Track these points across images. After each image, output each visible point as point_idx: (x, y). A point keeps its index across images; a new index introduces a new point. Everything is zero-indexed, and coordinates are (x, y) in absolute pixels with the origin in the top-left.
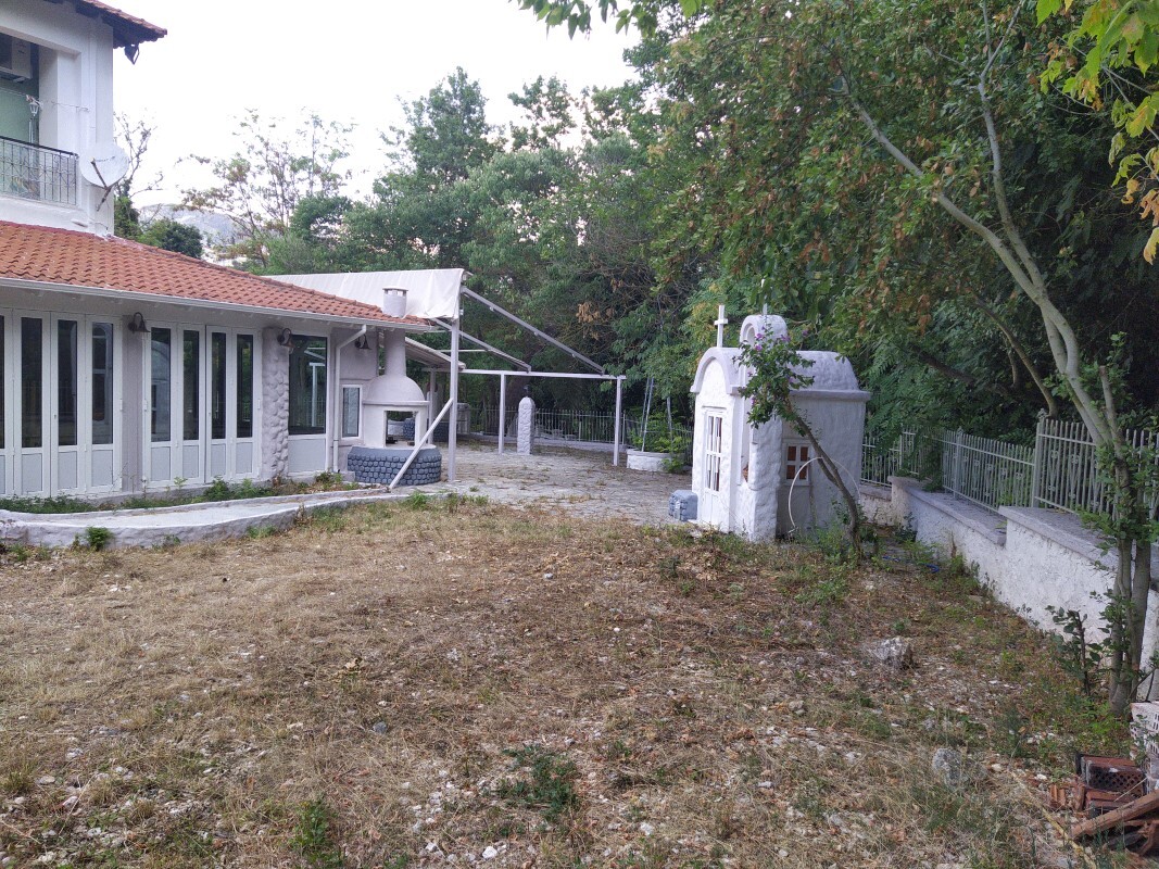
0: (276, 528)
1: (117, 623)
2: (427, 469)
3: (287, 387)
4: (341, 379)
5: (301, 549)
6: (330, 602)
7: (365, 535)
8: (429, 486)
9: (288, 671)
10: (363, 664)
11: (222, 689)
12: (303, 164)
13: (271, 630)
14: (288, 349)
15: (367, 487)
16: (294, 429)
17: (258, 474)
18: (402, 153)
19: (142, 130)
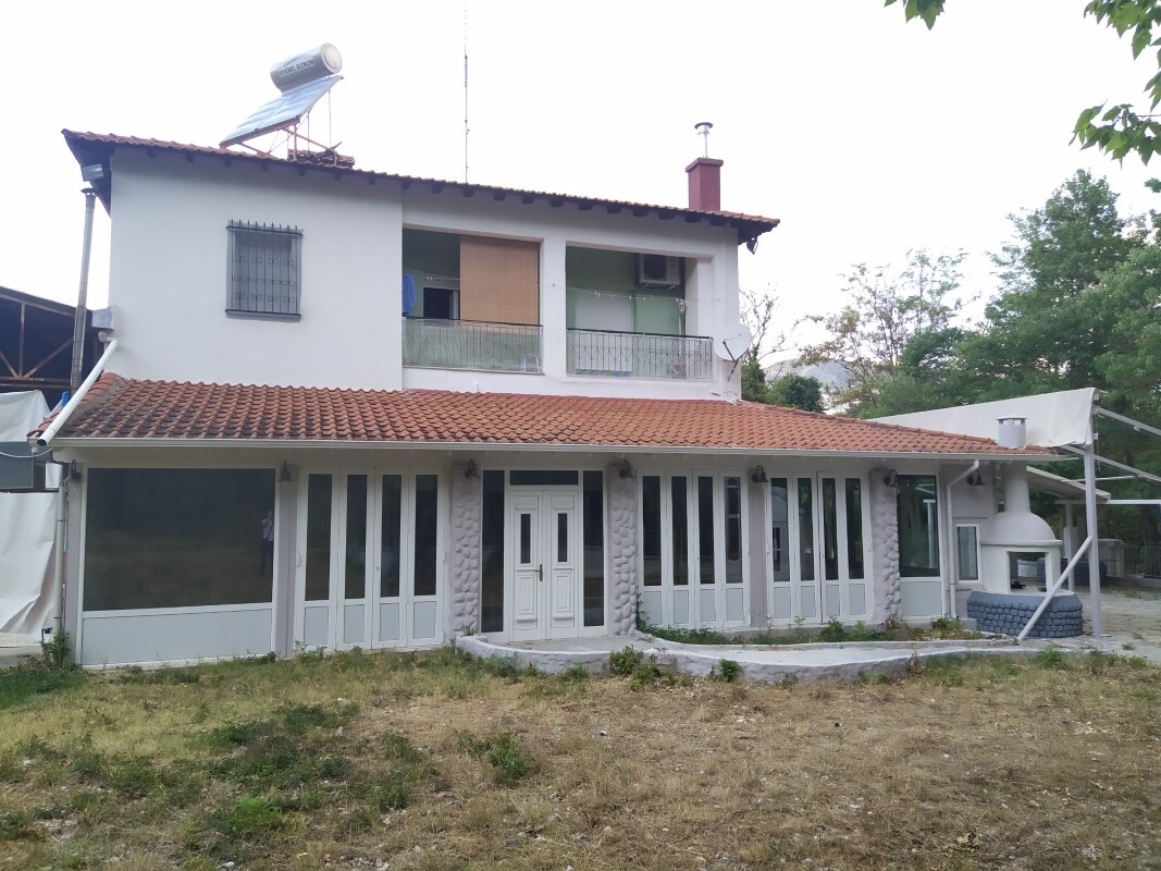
0: (888, 676)
1: (741, 754)
2: (1064, 620)
3: (896, 528)
4: (954, 518)
5: (915, 701)
6: (943, 767)
7: (986, 693)
8: (1069, 639)
9: (896, 834)
10: (977, 842)
11: (830, 839)
12: (910, 304)
13: (880, 786)
14: (895, 489)
15: (991, 637)
16: (905, 571)
17: (872, 616)
18: (1018, 271)
19: (766, 302)
